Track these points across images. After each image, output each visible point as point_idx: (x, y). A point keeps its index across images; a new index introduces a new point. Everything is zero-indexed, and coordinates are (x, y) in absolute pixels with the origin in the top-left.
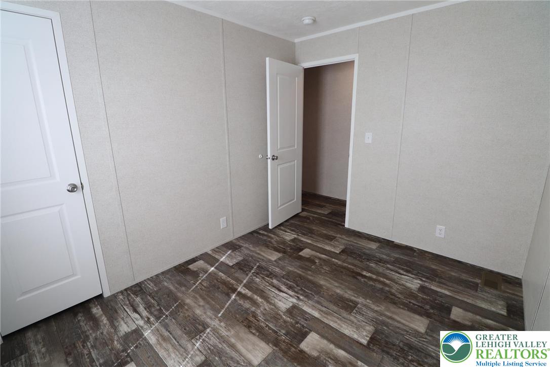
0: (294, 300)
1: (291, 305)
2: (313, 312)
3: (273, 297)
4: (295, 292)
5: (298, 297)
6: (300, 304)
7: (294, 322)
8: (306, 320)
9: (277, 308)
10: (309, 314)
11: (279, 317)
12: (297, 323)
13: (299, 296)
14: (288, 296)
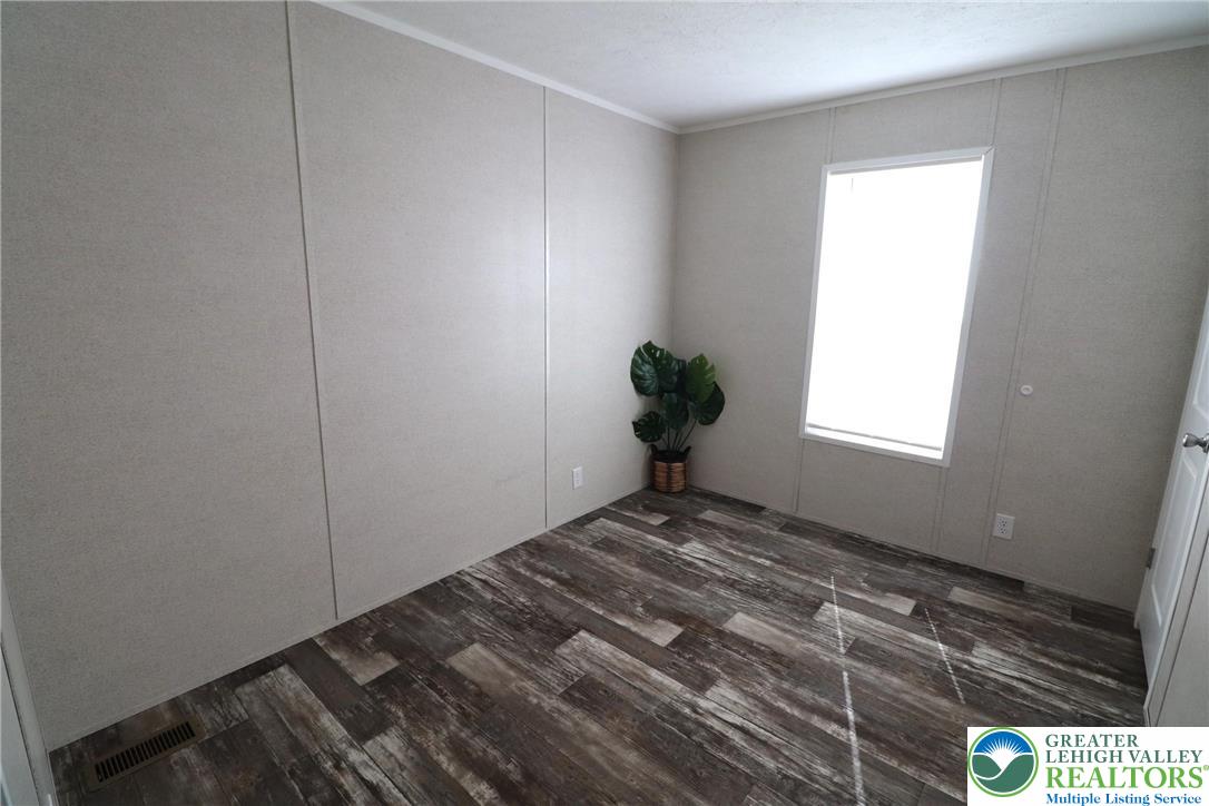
0: (703, 703)
1: (708, 694)
2: (660, 679)
3: (755, 713)
4: (703, 725)
5: (695, 712)
6: (688, 696)
7: (697, 662)
8: (674, 664)
9: (735, 687)
10: (669, 675)
11: (727, 669)
12: (690, 660)
13: (693, 715)
14: (719, 714)
